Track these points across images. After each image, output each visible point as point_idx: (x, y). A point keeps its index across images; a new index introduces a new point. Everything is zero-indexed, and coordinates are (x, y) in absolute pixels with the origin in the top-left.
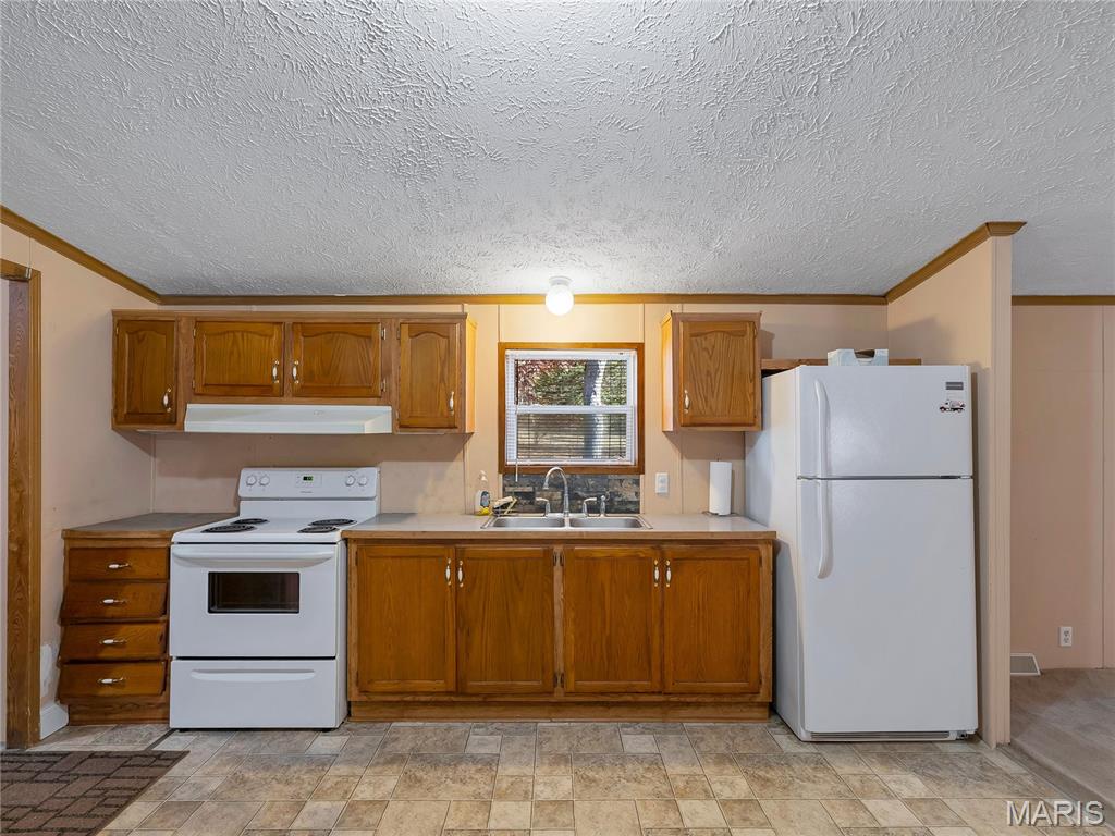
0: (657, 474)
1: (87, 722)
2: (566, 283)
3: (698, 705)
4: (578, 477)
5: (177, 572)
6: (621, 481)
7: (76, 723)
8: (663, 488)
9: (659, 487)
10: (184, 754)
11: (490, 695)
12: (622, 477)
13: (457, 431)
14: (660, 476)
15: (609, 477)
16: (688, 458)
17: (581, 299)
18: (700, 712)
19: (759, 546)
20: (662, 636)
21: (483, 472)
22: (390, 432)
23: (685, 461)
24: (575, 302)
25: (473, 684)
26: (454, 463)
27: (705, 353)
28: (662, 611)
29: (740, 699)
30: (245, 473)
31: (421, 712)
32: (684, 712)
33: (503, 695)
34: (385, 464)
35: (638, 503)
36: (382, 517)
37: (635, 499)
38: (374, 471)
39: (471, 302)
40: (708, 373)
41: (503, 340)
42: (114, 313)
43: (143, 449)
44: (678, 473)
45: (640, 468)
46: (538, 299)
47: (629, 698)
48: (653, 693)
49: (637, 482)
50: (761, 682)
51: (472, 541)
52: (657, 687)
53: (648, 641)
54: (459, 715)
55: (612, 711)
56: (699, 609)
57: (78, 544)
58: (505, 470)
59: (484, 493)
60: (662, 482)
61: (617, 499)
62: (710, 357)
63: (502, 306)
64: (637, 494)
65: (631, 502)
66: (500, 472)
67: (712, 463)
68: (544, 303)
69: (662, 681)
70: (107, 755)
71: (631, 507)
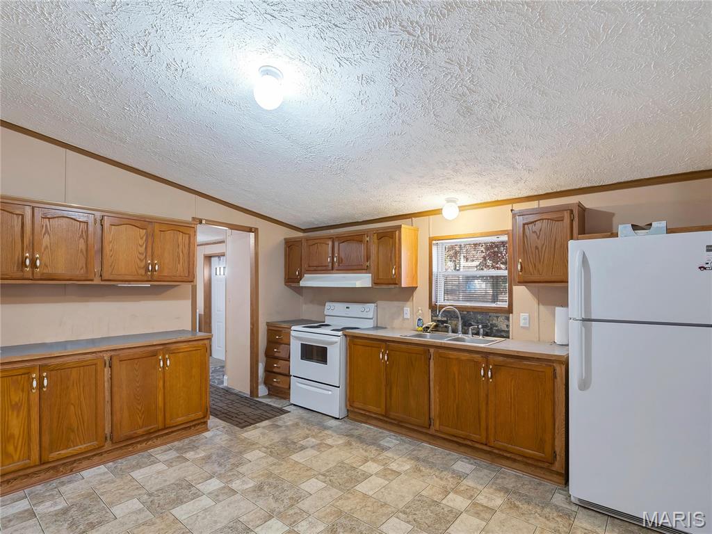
0: (522, 314)
1: (273, 395)
2: (454, 202)
3: (514, 461)
4: (471, 313)
5: (292, 341)
6: (497, 317)
7: (270, 395)
8: (525, 323)
9: (522, 323)
10: (289, 412)
11: (401, 422)
12: (499, 315)
13: (397, 286)
14: (524, 315)
15: (490, 314)
16: (543, 304)
17: (462, 208)
18: (515, 465)
19: (554, 365)
20: (487, 411)
21: (420, 308)
22: (370, 286)
23: (542, 307)
24: (460, 211)
25: (393, 414)
26: (408, 303)
27: (535, 235)
28: (487, 396)
29: (540, 464)
30: (327, 304)
31: (374, 422)
32: (504, 462)
33: (405, 422)
34: (379, 302)
35: (508, 332)
36: (377, 328)
37: (506, 329)
38: (372, 306)
39: (415, 217)
40: (537, 248)
41: (431, 236)
42: (285, 239)
43: (297, 293)
44: (536, 314)
45: (510, 310)
46: (437, 212)
47: (469, 443)
48: (482, 444)
49: (508, 319)
50: (555, 457)
51: (393, 342)
52: (484, 441)
53: (479, 412)
54: (389, 428)
55: (462, 449)
56: (511, 398)
57: (271, 328)
58: (433, 308)
59: (419, 320)
60: (525, 319)
61: (495, 328)
62: (538, 238)
63: (431, 217)
64: (508, 326)
65: (504, 331)
66: (429, 308)
67: (557, 308)
68: (442, 214)
69: (487, 438)
70: (270, 406)
71: (503, 334)
